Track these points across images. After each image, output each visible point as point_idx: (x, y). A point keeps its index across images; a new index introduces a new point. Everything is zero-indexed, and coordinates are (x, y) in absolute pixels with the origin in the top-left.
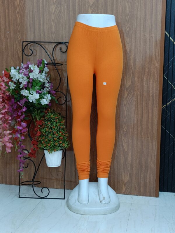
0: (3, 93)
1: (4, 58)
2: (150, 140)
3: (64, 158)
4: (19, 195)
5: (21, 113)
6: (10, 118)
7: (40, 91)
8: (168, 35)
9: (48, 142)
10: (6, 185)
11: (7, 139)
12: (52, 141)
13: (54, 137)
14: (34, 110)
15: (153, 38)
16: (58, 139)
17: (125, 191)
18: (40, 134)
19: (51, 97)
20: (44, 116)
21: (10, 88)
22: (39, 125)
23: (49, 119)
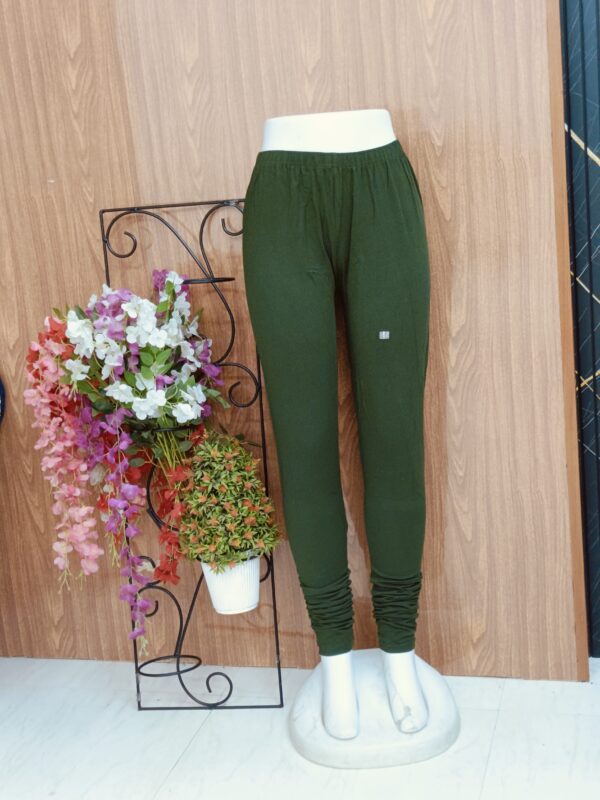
0: (52, 391)
1: (49, 264)
2: (545, 501)
3: (270, 575)
4: (139, 703)
5: (116, 455)
6: (84, 467)
7: (167, 379)
8: (582, 144)
9: (208, 539)
10: (101, 662)
11: (82, 533)
12: (220, 536)
13: (225, 522)
14: (155, 439)
15: (528, 164)
16: (239, 524)
17: (478, 666)
18: (181, 510)
19: (204, 391)
20: (190, 454)
21: (72, 377)
22: (177, 483)
23: (207, 464)
